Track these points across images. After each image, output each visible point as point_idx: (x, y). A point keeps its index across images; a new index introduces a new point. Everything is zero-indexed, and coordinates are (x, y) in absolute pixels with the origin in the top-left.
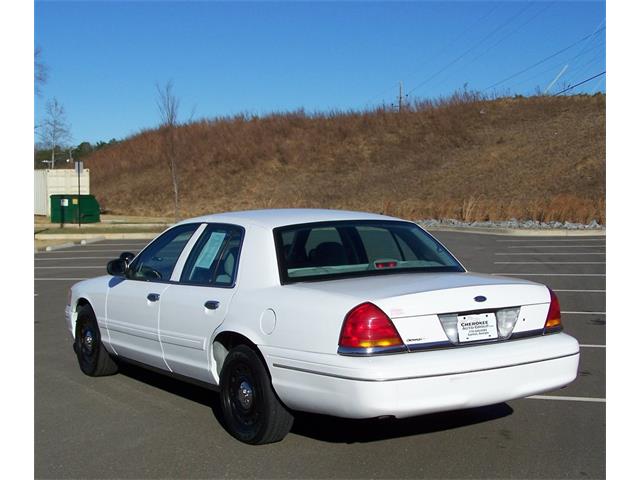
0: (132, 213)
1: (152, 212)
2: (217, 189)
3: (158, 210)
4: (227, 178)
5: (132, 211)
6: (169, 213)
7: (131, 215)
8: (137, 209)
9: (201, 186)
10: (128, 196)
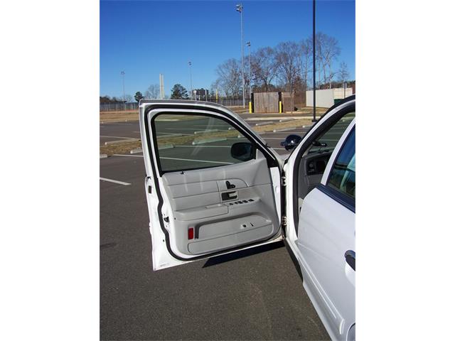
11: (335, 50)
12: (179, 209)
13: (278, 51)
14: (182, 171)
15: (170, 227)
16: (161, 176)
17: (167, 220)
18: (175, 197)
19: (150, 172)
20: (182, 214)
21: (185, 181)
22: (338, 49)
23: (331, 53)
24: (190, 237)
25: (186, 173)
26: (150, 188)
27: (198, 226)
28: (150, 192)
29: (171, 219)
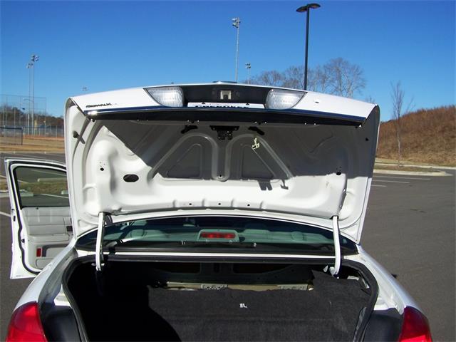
0: (390, 157)
1: (401, 158)
2: (441, 146)
3: (404, 156)
4: (448, 140)
5: (389, 156)
6: (410, 158)
7: (388, 158)
8: (392, 155)
9: (432, 144)
10: (390, 148)
11: (360, 82)
12: (32, 234)
13: (288, 76)
14: (38, 207)
15: (25, 246)
16: (21, 209)
17: (24, 240)
18: (30, 225)
19: (13, 206)
20: (34, 238)
21: (38, 214)
22: (363, 80)
23: (354, 85)
24: (38, 254)
25: (40, 209)
26: (15, 217)
27: (46, 248)
28: (14, 220)
29: (26, 241)
